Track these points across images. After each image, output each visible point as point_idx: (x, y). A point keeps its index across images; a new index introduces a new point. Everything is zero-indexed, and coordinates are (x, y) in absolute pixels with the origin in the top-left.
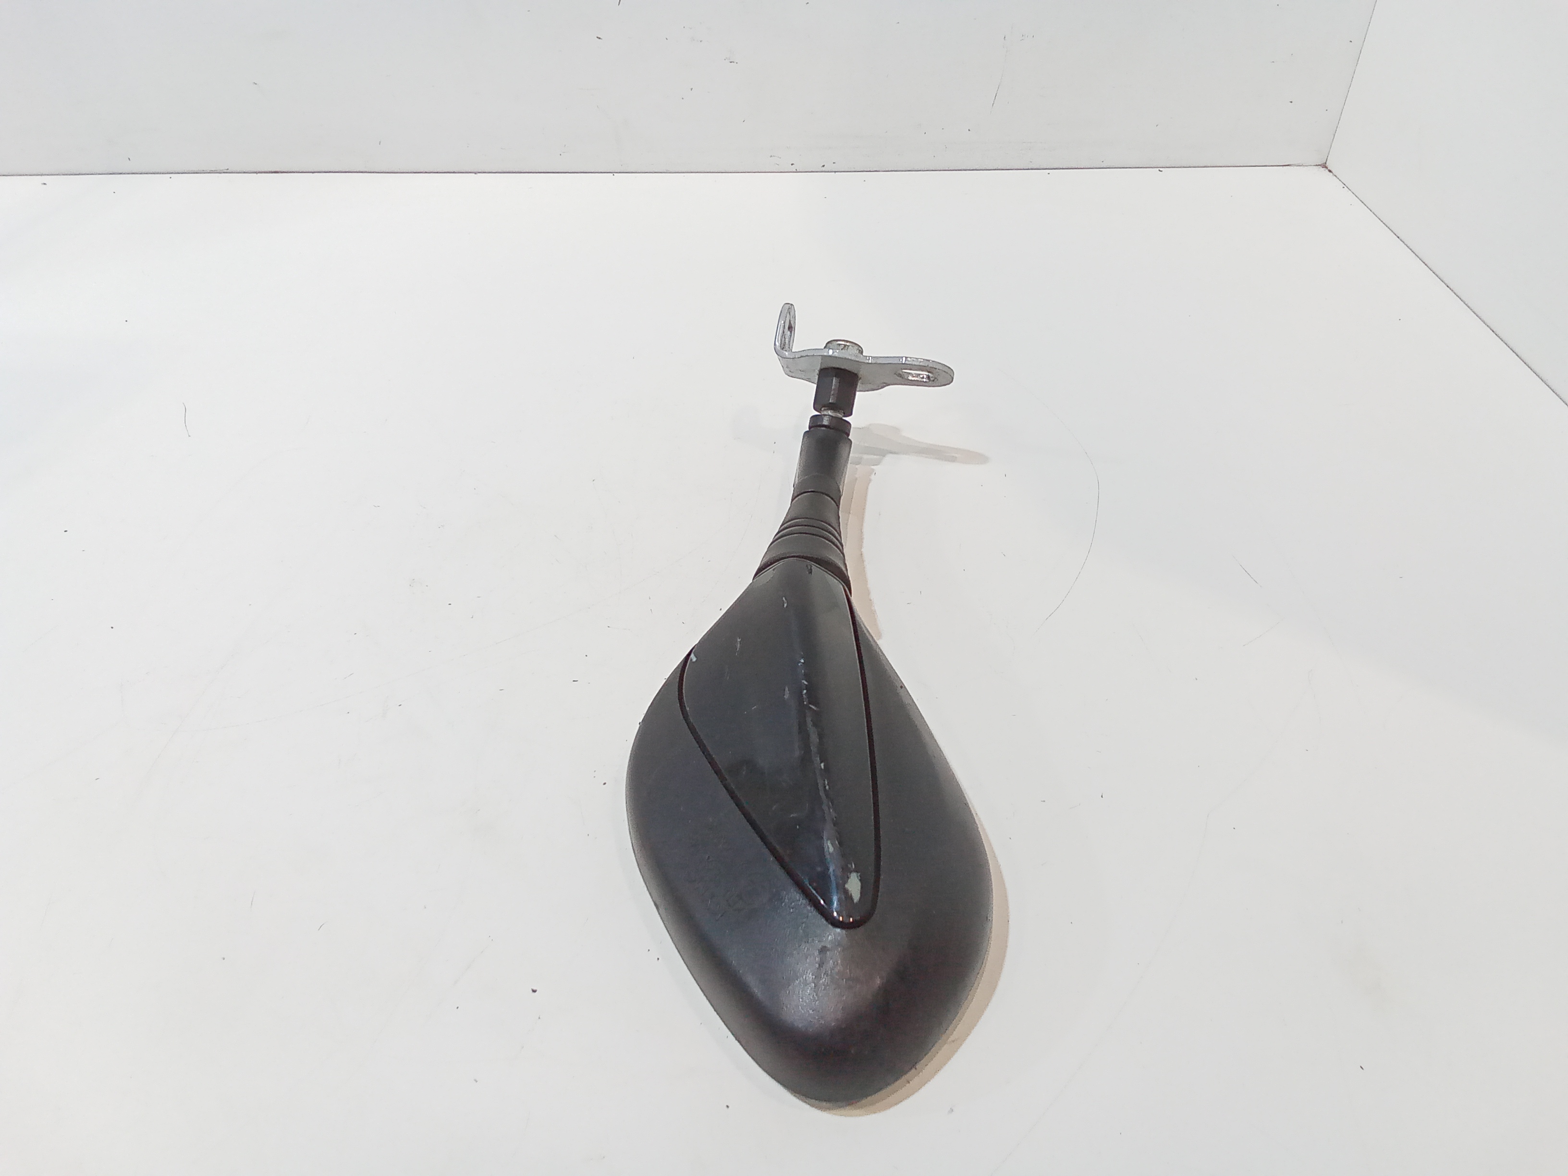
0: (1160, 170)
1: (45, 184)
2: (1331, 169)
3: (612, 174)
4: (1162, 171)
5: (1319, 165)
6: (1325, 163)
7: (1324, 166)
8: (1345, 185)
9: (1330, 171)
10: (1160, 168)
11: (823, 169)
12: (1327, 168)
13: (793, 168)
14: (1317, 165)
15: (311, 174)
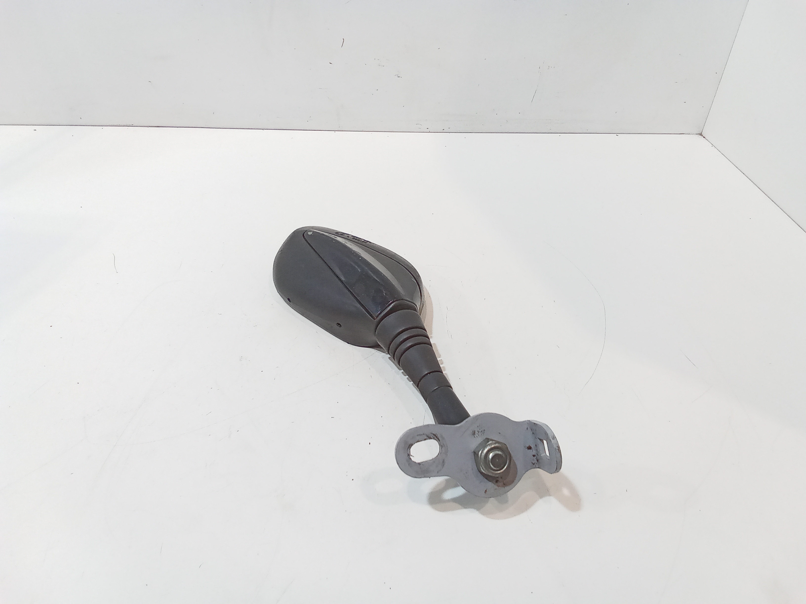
0: (617, 135)
1: (35, 130)
2: (704, 136)
3: (334, 131)
4: (618, 135)
5: (698, 134)
6: (701, 133)
7: (701, 134)
8: (712, 145)
9: (704, 137)
10: (617, 134)
11: (444, 131)
12: (702, 136)
13: (428, 131)
14: (697, 134)
15: (177, 128)
